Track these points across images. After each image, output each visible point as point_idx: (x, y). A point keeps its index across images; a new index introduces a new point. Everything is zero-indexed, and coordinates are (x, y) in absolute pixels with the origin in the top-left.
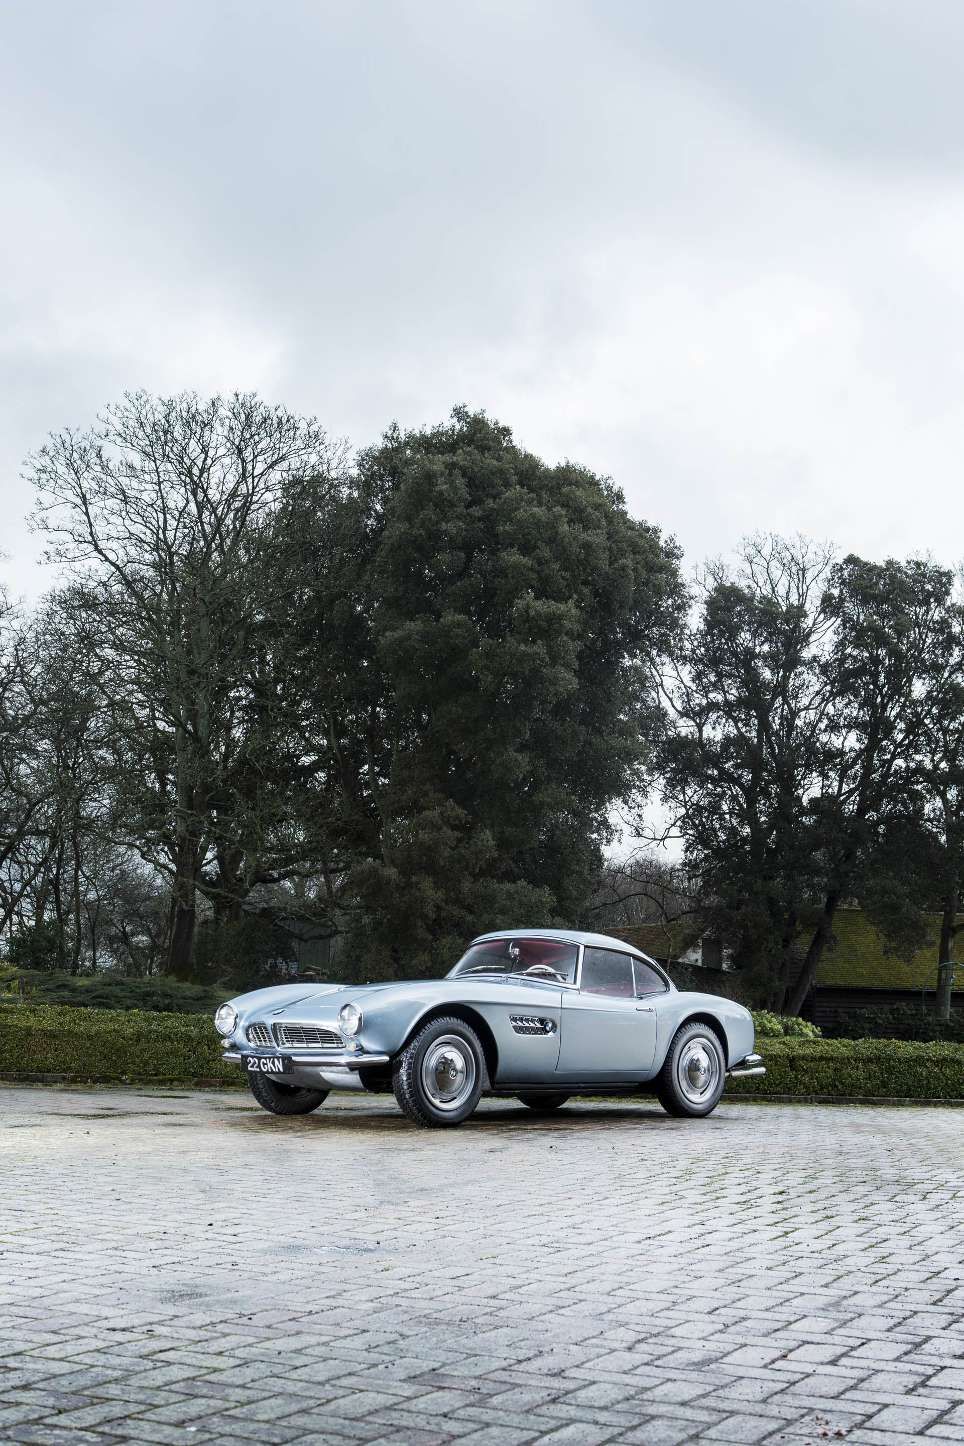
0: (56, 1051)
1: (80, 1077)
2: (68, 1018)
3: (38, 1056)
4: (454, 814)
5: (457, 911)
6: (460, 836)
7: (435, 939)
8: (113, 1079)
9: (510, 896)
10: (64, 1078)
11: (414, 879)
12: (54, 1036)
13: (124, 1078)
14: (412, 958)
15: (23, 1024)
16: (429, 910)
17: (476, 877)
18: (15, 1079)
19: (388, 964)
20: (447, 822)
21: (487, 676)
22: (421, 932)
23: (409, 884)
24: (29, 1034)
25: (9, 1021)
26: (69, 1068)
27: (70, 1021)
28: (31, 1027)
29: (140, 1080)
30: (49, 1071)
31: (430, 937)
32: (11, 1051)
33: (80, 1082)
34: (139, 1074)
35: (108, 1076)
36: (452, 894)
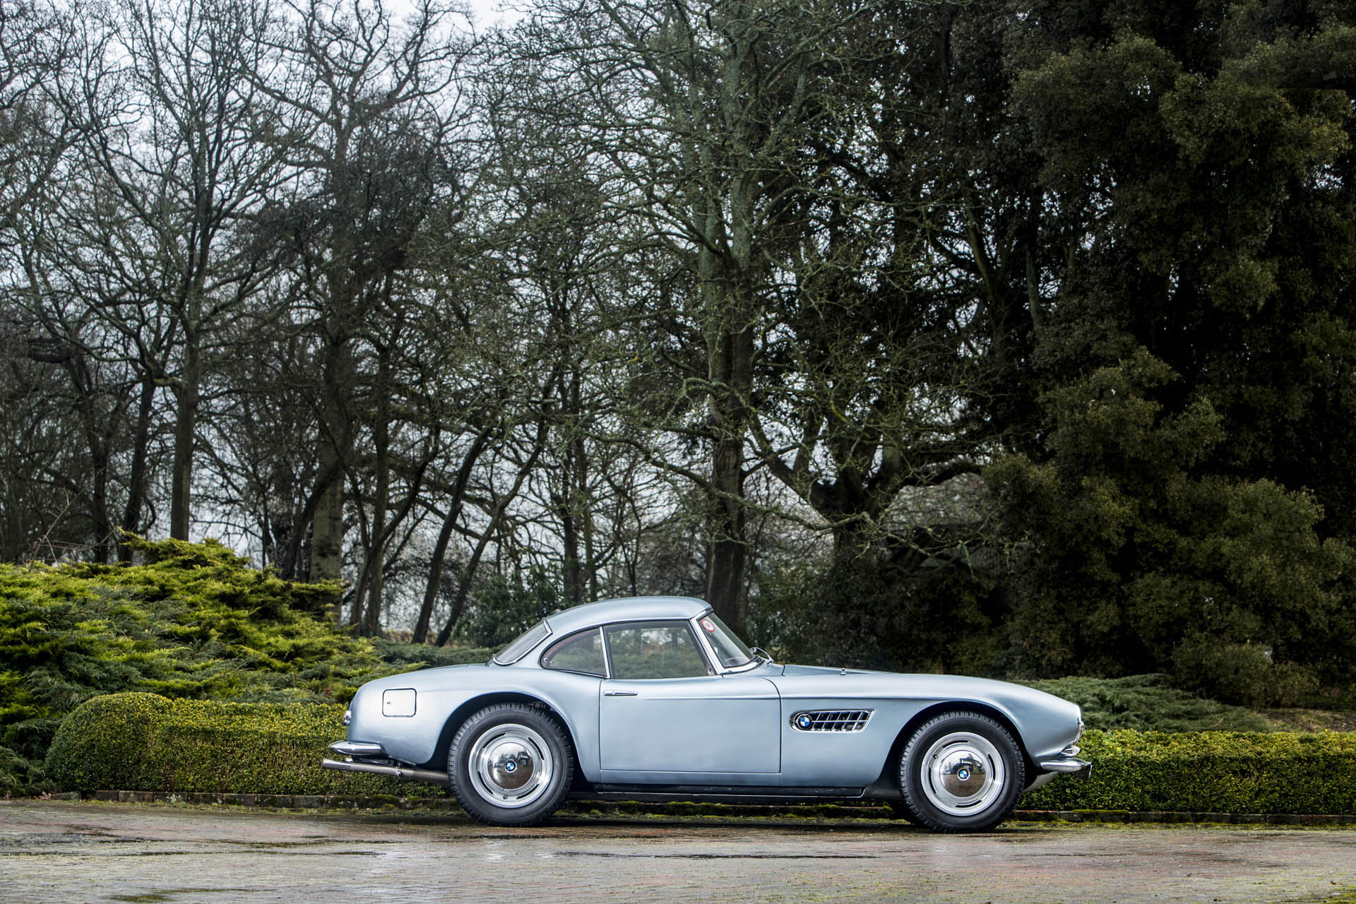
0: (309, 765)
1: (343, 799)
2: (326, 720)
3: (286, 773)
4: (1149, 372)
5: (1160, 533)
6: (1158, 408)
7: (1127, 579)
8: (387, 801)
9: (1250, 505)
10: (322, 802)
11: (1085, 482)
12: (307, 745)
13: (402, 801)
14: (1090, 611)
15: (265, 729)
16: (1111, 533)
17: (1195, 474)
18: (257, 803)
19: (1049, 622)
20: (1137, 385)
21: (1188, 140)
22: (1099, 569)
23: (1077, 491)
24: (272, 744)
25: (247, 727)
26: (328, 788)
27: (328, 725)
28: (275, 733)
29: (425, 803)
30: (302, 792)
31: (1115, 578)
32: (249, 765)
33: (344, 806)
34: (424, 795)
35: (381, 798)
36: (1152, 504)
